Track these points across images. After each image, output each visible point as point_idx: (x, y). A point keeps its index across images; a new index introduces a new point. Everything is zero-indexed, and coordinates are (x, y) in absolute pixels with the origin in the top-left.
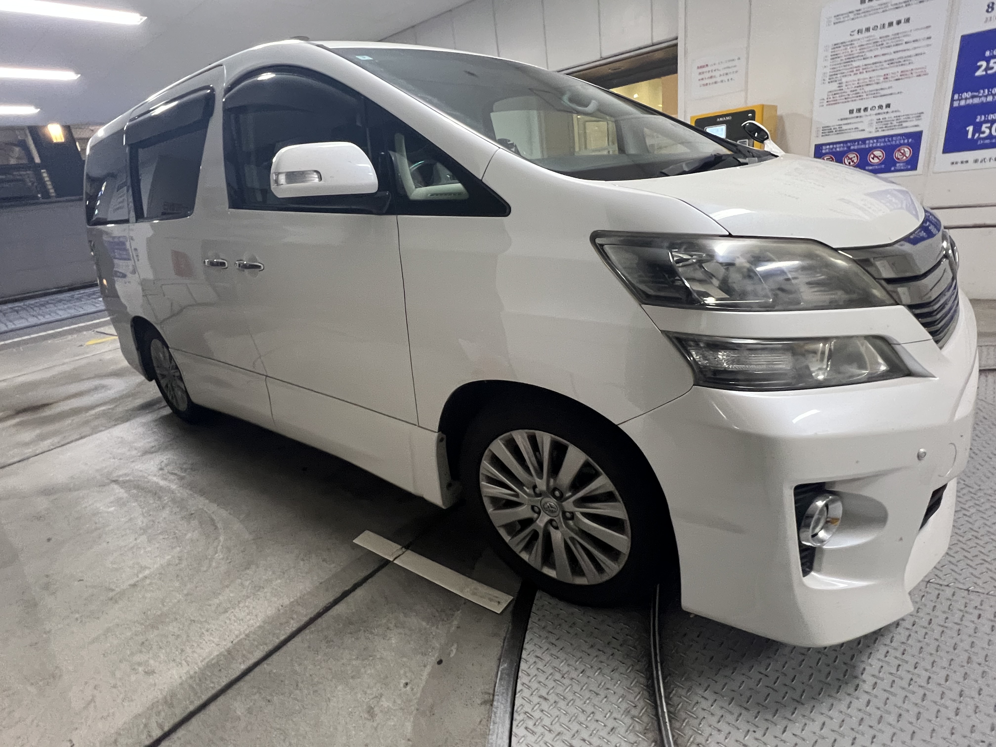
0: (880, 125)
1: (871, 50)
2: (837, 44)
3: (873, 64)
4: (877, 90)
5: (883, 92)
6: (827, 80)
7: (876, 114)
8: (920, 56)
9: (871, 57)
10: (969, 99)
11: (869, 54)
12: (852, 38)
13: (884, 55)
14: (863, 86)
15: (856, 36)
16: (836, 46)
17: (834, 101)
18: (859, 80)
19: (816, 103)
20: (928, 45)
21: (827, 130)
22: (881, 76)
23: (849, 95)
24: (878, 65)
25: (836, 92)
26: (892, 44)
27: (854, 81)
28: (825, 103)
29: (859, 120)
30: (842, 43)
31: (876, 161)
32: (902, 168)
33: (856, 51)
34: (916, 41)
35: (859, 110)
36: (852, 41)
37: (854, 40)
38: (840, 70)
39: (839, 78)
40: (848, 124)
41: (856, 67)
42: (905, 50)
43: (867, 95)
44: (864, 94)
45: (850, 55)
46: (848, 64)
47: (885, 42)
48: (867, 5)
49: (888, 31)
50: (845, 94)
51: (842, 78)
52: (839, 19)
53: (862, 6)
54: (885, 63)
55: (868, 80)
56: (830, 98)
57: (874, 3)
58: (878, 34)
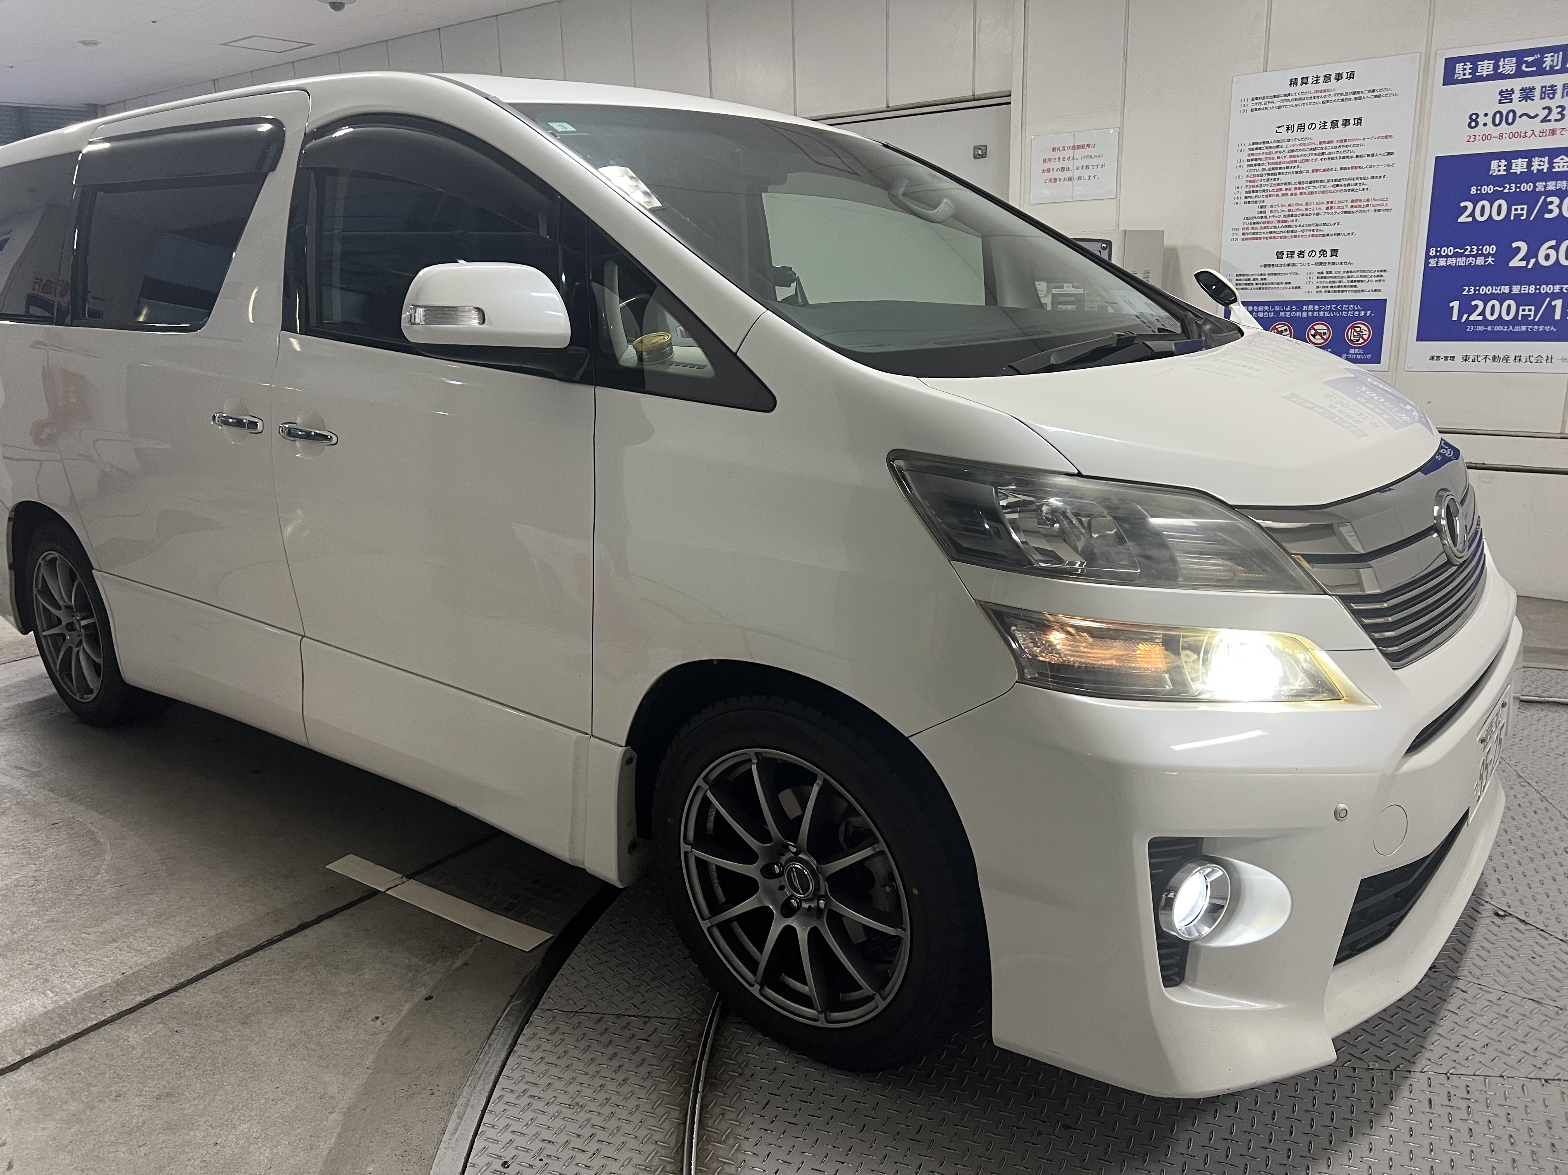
0: (1324, 283)
1: (1307, 161)
2: (1257, 143)
3: (1311, 182)
4: (1317, 225)
5: (1326, 230)
6: (1243, 200)
7: (1316, 264)
8: (1378, 180)
10: (1451, 257)
11: (1304, 167)
12: (1279, 137)
14: (1296, 215)
16: (1256, 146)
17: (1254, 234)
18: (1290, 205)
19: (1228, 232)
20: (1389, 165)
21: (1245, 281)
22: (1323, 203)
23: (1275, 227)
24: (1315, 185)
25: (1255, 221)
26: (1338, 155)
28: (1240, 237)
29: (1292, 269)
30: (1264, 143)
31: (1318, 340)
33: (1286, 158)
34: (1372, 155)
35: (1291, 254)
36: (1278, 142)
37: (1283, 141)
38: (1261, 186)
39: (1261, 199)
40: (1275, 274)
41: (1285, 184)
42: (1356, 168)
43: (1302, 231)
44: (1298, 229)
45: (1276, 163)
46: (1273, 177)
47: (1327, 151)
48: (1299, 88)
49: (1330, 134)
50: (1270, 225)
51: (1265, 199)
52: (1259, 104)
53: (1292, 90)
54: (1327, 184)
55: (1304, 207)
56: (1248, 228)
57: (1310, 87)
58: (1317, 136)
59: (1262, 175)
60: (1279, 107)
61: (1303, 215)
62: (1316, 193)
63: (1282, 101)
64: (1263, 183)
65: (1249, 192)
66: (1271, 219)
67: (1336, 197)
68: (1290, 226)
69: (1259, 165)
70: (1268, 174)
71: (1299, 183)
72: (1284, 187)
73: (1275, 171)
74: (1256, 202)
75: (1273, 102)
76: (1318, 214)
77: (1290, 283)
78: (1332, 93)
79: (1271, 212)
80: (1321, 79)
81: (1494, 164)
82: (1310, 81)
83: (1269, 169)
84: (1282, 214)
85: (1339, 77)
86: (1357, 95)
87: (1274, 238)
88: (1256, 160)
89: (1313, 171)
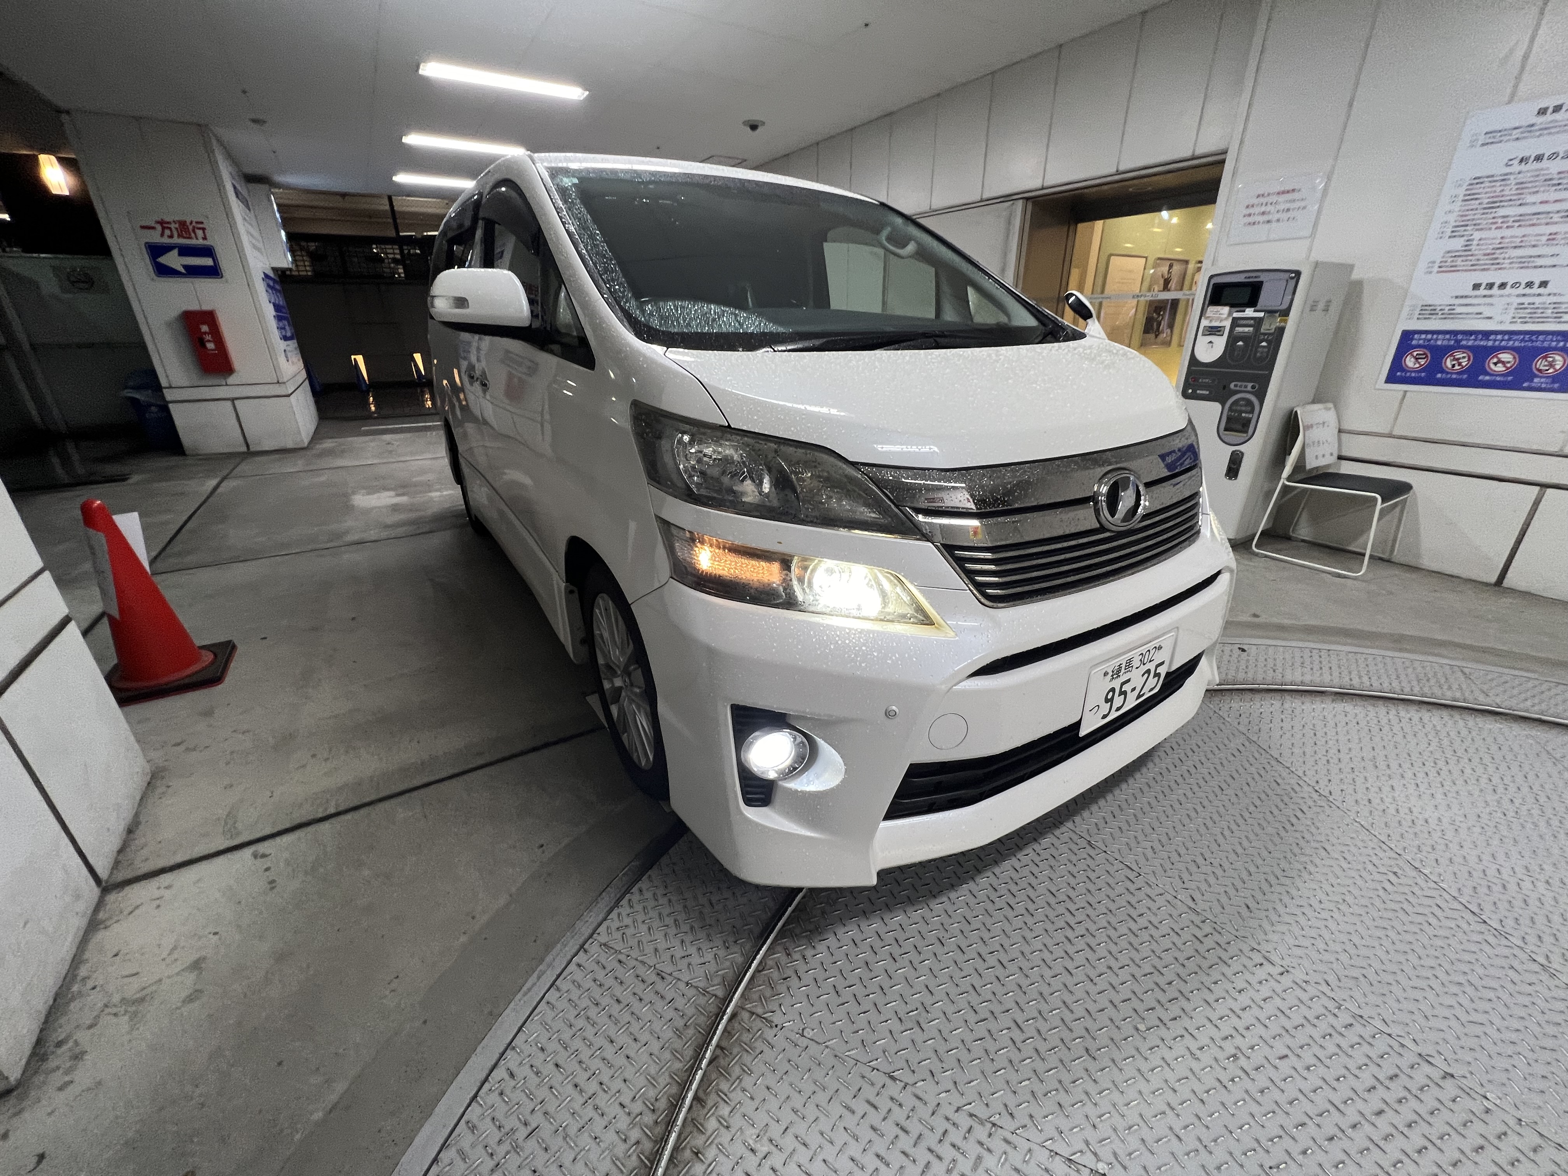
0: (1522, 314)
1: (1537, 192)
2: (1479, 178)
3: (1535, 214)
4: (1531, 257)
5: (1540, 262)
6: (1449, 234)
7: (1518, 296)
9: (1534, 203)
11: (1530, 199)
12: (1508, 170)
13: (1557, 201)
14: (1507, 248)
15: (1516, 167)
16: (1478, 180)
17: (1452, 267)
18: (1502, 238)
19: (1422, 265)
21: (1429, 311)
22: (1544, 235)
23: (1478, 260)
24: (1543, 216)
25: (1457, 254)
27: (1493, 238)
28: (1436, 269)
29: (1488, 300)
30: (1488, 177)
31: (1500, 368)
32: (1543, 386)
33: (1510, 191)
35: (1490, 286)
36: (1506, 174)
37: (1511, 174)
38: (1473, 220)
39: (1471, 233)
40: (1466, 305)
41: (1504, 217)
43: (1511, 263)
44: (1506, 261)
45: (1498, 196)
46: (1490, 211)
47: (1564, 181)
48: (1549, 117)
50: (1473, 258)
51: (1476, 233)
52: (1494, 137)
53: (1539, 119)
54: (1555, 216)
55: (1518, 240)
56: (1446, 262)
57: (1562, 115)
58: (1555, 166)
59: (1477, 209)
60: (1517, 139)
61: (1515, 247)
62: (1539, 224)
63: (1522, 133)
64: (1476, 217)
65: (1458, 226)
66: (1476, 252)
67: (1562, 228)
68: (1496, 259)
69: (1476, 199)
70: (1485, 208)
71: (1521, 215)
72: (1500, 220)
73: (1495, 204)
74: (1463, 236)
75: (1510, 135)
76: (1534, 246)
77: (1480, 314)
79: (1478, 245)
82: (1564, 108)
83: (1488, 203)
84: (1491, 247)
88: (1474, 194)
89: (1541, 203)
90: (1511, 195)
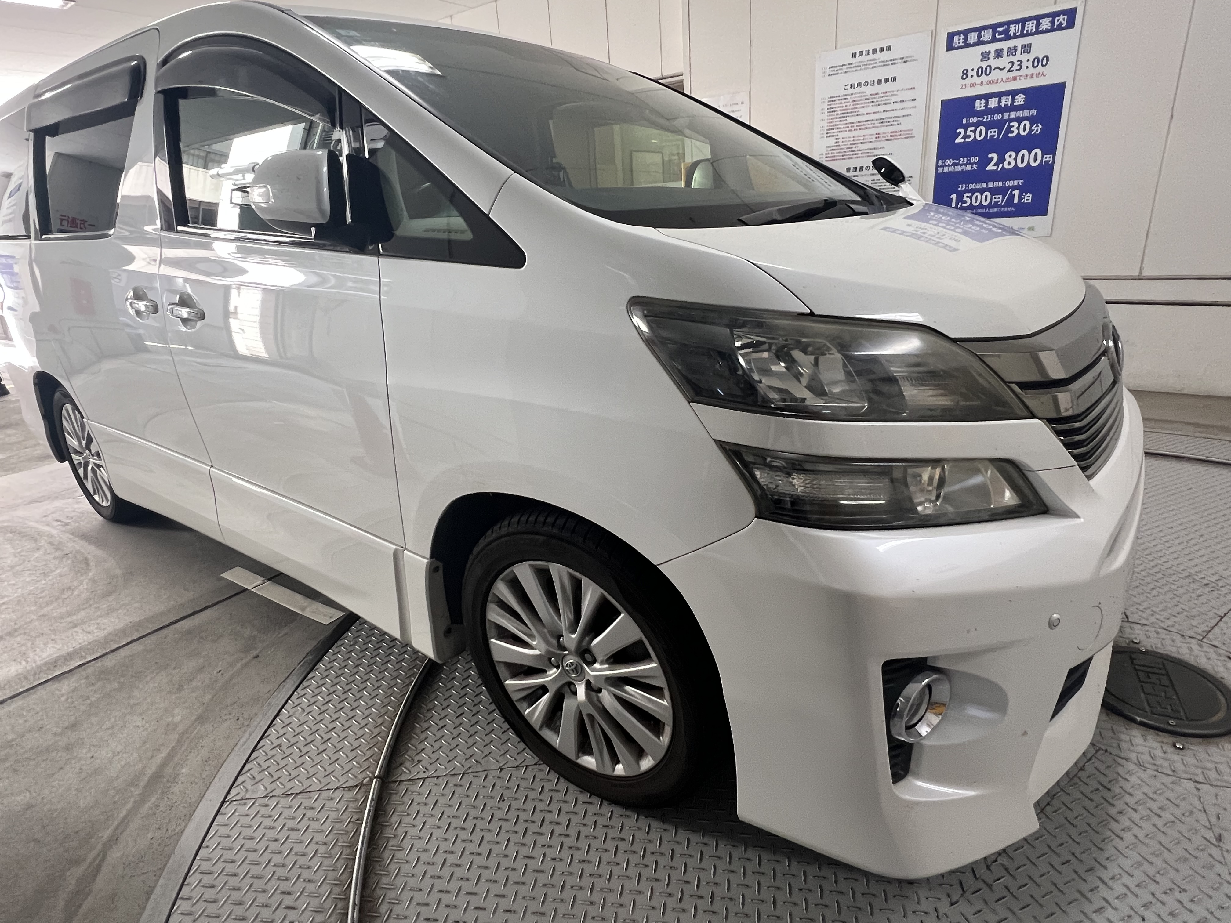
1: (863, 107)
2: (833, 97)
3: (866, 121)
4: (871, 149)
5: (876, 152)
6: (826, 135)
7: (871, 175)
8: (907, 117)
9: (864, 114)
10: (951, 165)
11: (862, 111)
12: (846, 92)
13: (874, 113)
14: (858, 143)
15: (850, 91)
16: (832, 99)
17: (833, 157)
18: (854, 137)
20: (913, 107)
22: (873, 135)
23: (845, 152)
24: (869, 123)
25: (833, 148)
26: (883, 102)
27: (850, 137)
30: (837, 97)
33: (850, 106)
34: (903, 101)
35: (855, 169)
36: (846, 95)
37: (848, 95)
38: (836, 125)
39: (837, 134)
41: (851, 123)
42: (893, 110)
43: (862, 153)
44: (860, 152)
45: (845, 110)
46: (843, 119)
47: (875, 100)
48: (858, 58)
49: (877, 88)
50: (842, 151)
51: (840, 134)
52: (834, 70)
53: (853, 60)
54: (876, 122)
55: (862, 138)
56: (829, 154)
57: (864, 58)
58: (869, 90)
59: (836, 118)
60: (846, 72)
61: (862, 143)
62: (869, 128)
63: (847, 68)
64: (837, 123)
65: (829, 130)
66: (843, 147)
67: (881, 130)
68: (854, 151)
69: (835, 111)
70: (840, 117)
71: (859, 122)
72: (850, 125)
73: (844, 115)
74: (833, 136)
75: (841, 69)
76: (871, 142)
78: (878, 61)
79: (843, 142)
80: (871, 52)
81: (978, 102)
82: (864, 53)
83: (841, 114)
84: (849, 143)
85: (882, 50)
86: (893, 62)
87: (845, 159)
88: (833, 108)
89: (867, 114)
90: (852, 109)
